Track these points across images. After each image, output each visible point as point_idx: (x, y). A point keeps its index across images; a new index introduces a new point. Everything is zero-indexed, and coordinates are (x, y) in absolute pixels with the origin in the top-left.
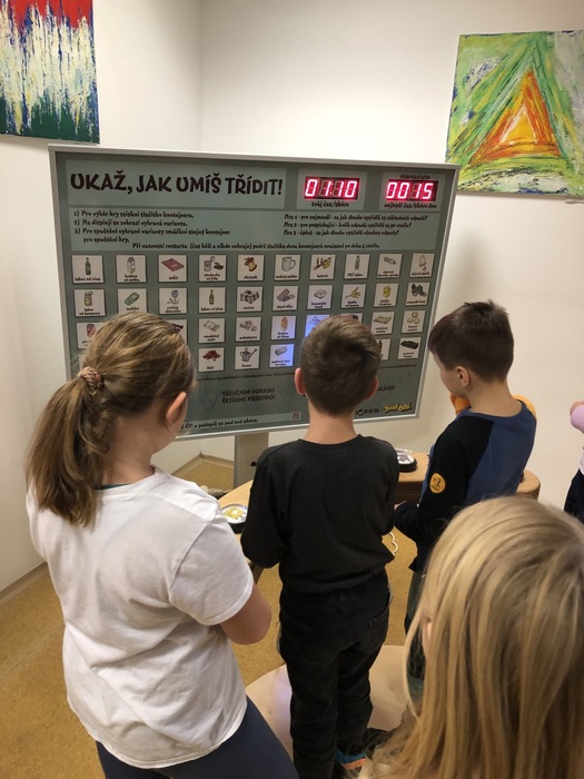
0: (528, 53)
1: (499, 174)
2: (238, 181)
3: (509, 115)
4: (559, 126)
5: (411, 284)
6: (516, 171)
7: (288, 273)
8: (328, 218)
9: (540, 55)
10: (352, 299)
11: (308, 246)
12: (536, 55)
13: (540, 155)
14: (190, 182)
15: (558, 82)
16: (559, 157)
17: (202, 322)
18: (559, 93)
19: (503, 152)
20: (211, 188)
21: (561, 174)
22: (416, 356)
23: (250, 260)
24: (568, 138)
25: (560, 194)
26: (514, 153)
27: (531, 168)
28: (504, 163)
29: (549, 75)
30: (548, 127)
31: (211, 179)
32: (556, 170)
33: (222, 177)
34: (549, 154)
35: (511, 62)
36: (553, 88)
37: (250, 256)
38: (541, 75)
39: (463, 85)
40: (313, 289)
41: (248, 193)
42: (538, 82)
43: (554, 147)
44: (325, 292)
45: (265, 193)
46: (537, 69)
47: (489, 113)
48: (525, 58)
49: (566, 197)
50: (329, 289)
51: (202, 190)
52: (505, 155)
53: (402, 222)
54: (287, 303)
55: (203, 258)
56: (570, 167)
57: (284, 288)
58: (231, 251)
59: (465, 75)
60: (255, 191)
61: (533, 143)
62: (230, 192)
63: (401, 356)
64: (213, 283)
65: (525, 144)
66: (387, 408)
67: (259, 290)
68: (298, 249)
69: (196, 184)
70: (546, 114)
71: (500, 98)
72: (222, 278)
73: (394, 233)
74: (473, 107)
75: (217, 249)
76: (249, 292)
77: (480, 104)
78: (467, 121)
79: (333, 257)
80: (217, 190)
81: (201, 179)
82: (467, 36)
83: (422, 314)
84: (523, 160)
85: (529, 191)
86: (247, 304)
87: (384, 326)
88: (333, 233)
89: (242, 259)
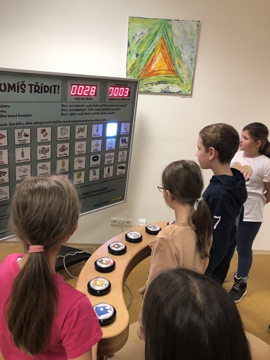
0: (161, 29)
1: (152, 84)
2: (36, 86)
3: (154, 56)
4: (176, 63)
5: (121, 138)
6: (159, 83)
7: (64, 136)
8: (83, 106)
9: (166, 30)
10: (95, 148)
11: (73, 121)
12: (165, 30)
13: (169, 75)
14: (7, 86)
15: (174, 43)
16: (177, 77)
17: (18, 168)
18: (175, 48)
19: (153, 73)
20: (20, 90)
21: (178, 84)
22: (124, 173)
23: (44, 130)
24: (180, 68)
25: (178, 93)
26: (158, 74)
27: (166, 81)
28: (153, 79)
29: (170, 40)
30: (172, 63)
31: (20, 84)
32: (176, 82)
33: (26, 83)
34: (173, 75)
35: (153, 32)
36: (172, 45)
37: (44, 128)
38: (167, 40)
39: (133, 41)
40: (77, 144)
41: (42, 92)
42: (166, 42)
43: (175, 72)
44: (83, 145)
45: (51, 93)
46: (165, 36)
47: (145, 55)
48: (160, 31)
49: (181, 95)
50: (84, 143)
51: (15, 91)
52: (154, 75)
53: (116, 107)
54: (64, 152)
55: (17, 131)
56: (182, 81)
57: (62, 144)
58: (33, 126)
59: (133, 36)
60: (45, 92)
61: (166, 70)
62: (31, 92)
63: (118, 174)
64: (23, 145)
65: (162, 70)
66: (113, 200)
67: (49, 146)
68: (69, 123)
69: (12, 87)
70: (170, 57)
71: (150, 48)
72: (28, 141)
73: (113, 113)
74: (138, 52)
75: (24, 125)
76: (44, 148)
77: (141, 50)
78: (135, 58)
79: (86, 126)
80: (24, 91)
81: (14, 85)
82: (132, 17)
83: (126, 152)
84: (162, 78)
85: (166, 92)
86: (43, 155)
87: (110, 160)
88: (86, 114)
89: (39, 130)
